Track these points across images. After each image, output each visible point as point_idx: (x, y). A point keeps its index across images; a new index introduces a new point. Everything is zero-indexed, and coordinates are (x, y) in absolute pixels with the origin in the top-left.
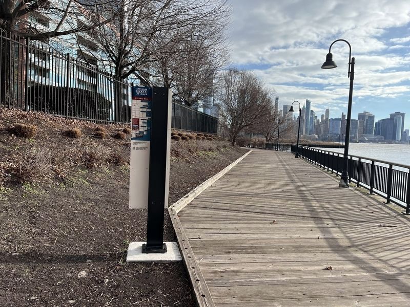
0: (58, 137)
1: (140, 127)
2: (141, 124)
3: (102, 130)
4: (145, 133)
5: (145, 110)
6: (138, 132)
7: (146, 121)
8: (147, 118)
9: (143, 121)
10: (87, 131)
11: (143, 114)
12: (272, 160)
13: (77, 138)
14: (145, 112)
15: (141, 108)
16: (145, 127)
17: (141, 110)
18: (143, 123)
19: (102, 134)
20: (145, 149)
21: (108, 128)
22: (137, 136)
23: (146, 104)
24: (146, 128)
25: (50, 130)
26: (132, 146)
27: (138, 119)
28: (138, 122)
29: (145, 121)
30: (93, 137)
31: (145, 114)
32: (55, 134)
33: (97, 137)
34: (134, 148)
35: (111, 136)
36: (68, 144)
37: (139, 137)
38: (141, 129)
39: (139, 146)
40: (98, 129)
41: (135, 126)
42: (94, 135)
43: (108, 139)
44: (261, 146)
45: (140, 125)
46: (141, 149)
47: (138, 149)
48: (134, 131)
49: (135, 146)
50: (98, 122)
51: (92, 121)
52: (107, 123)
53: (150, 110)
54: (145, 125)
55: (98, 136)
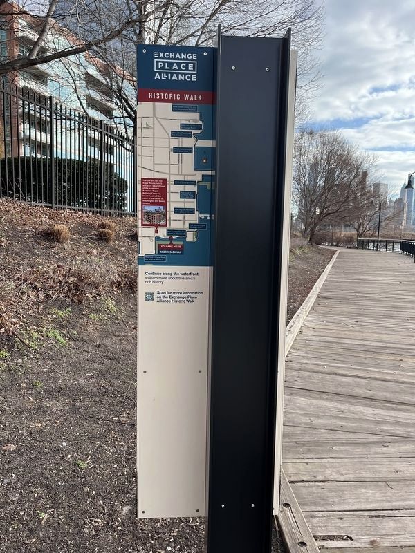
0: (26, 242)
1: (171, 215)
2: (174, 199)
3: (109, 228)
4: (190, 237)
5: (188, 142)
6: (162, 233)
7: (194, 188)
8: (198, 176)
9: (181, 188)
10: (84, 229)
11: (180, 161)
12: (381, 267)
13: (62, 242)
14: (188, 150)
15: (174, 134)
16: (191, 211)
17: (176, 142)
18: (184, 195)
19: (108, 233)
20: (191, 297)
21: (121, 223)
22: (160, 248)
23: (193, 117)
24: (194, 218)
25: (14, 228)
26: (143, 287)
27: (165, 181)
28: (163, 192)
29: (189, 188)
30: (93, 238)
31: (189, 158)
32: (22, 236)
33: (100, 240)
34: (149, 297)
35: (125, 236)
36: (44, 254)
37: (168, 254)
38: (177, 222)
39: (169, 286)
40: (103, 226)
41: (153, 209)
42: (96, 235)
43: (120, 241)
44: (348, 243)
45: (171, 206)
46: (178, 298)
47: (164, 298)
48: (150, 231)
49: (153, 288)
50: (106, 214)
51: (97, 212)
52: (120, 215)
53: (208, 143)
54: (191, 203)
55: (103, 238)
